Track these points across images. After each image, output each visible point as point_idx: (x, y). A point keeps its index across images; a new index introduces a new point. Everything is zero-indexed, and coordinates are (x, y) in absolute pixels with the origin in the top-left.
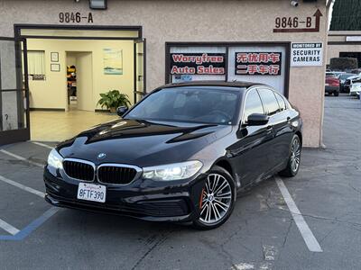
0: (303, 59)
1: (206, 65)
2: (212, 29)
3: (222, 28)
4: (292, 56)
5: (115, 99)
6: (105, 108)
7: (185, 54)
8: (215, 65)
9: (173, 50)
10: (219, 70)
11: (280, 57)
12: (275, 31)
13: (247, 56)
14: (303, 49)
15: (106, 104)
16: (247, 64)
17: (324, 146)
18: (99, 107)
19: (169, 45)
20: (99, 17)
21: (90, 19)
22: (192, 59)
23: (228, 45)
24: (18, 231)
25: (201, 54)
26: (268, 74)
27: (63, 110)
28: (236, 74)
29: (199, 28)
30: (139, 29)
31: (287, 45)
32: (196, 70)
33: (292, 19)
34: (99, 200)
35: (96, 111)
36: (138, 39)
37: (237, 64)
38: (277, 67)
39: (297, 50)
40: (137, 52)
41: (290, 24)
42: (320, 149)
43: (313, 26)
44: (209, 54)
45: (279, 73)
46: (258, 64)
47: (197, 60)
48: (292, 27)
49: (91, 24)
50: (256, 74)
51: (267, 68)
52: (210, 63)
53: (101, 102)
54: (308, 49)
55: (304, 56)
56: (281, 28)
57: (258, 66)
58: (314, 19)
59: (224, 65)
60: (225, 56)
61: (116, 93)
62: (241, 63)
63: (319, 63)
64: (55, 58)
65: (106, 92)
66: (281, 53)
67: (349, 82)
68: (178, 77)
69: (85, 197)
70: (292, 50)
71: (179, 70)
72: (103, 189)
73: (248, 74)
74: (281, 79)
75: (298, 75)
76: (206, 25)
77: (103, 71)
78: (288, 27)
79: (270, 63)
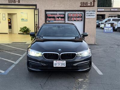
0: (89, 16)
1: (58, 18)
2: (60, 6)
3: (63, 5)
4: (86, 15)
5: (25, 29)
6: (22, 33)
7: (51, 14)
8: (61, 18)
9: (47, 13)
10: (63, 19)
11: (82, 15)
12: (80, 6)
13: (72, 14)
14: (89, 12)
15: (22, 31)
16: (72, 17)
17: (96, 44)
18: (20, 32)
19: (46, 11)
20: (22, 1)
21: (19, 2)
22: (53, 16)
23: (65, 11)
24: (4, 72)
25: (57, 14)
26: (78, 21)
27: (7, 33)
28: (68, 20)
29: (56, 5)
30: (36, 5)
31: (84, 11)
32: (55, 19)
33: (86, 2)
34: (63, 66)
35: (19, 34)
36: (36, 9)
37: (68, 17)
38: (81, 18)
39: (87, 13)
40: (35, 14)
41: (85, 4)
42: (95, 44)
43: (92, 5)
44: (59, 14)
45: (82, 20)
46: (75, 17)
47: (55, 16)
48: (86, 5)
49: (19, 4)
50: (75, 20)
51: (78, 19)
52: (60, 17)
53: (20, 31)
54: (91, 12)
55: (90, 15)
56: (82, 5)
57: (75, 18)
58: (93, 3)
59: (64, 18)
60: (65, 15)
61: (26, 27)
62: (70, 17)
63: (94, 17)
64: (4, 15)
65: (22, 27)
66: (82, 14)
67: (99, 24)
68: (49, 21)
69: (57, 66)
70: (86, 13)
71: (49, 19)
72: (65, 62)
73: (72, 20)
74: (82, 22)
75: (88, 21)
76: (58, 4)
77: (21, 20)
78: (84, 5)
79: (79, 17)
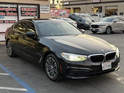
0: (44, 11)
1: (10, 12)
4: (41, 9)
7: (1, 7)
8: (14, 12)
10: (15, 14)
11: (36, 10)
13: (25, 8)
16: (25, 12)
22: (4, 9)
23: (17, 4)
26: (32, 16)
31: (38, 5)
32: (6, 14)
34: (109, 68)
37: (22, 12)
38: (36, 13)
39: (42, 7)
44: (11, 7)
45: (36, 16)
46: (29, 12)
47: (6, 10)
50: (29, 15)
51: (32, 14)
55: (44, 9)
59: (17, 12)
60: (17, 8)
63: (49, 12)
66: (36, 8)
70: (40, 7)
72: (110, 63)
73: (26, 15)
75: (42, 16)
79: (33, 12)
